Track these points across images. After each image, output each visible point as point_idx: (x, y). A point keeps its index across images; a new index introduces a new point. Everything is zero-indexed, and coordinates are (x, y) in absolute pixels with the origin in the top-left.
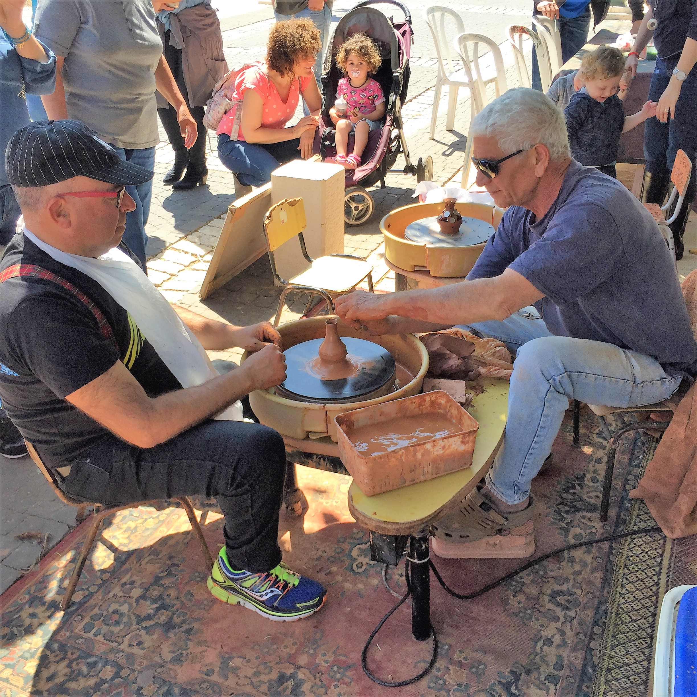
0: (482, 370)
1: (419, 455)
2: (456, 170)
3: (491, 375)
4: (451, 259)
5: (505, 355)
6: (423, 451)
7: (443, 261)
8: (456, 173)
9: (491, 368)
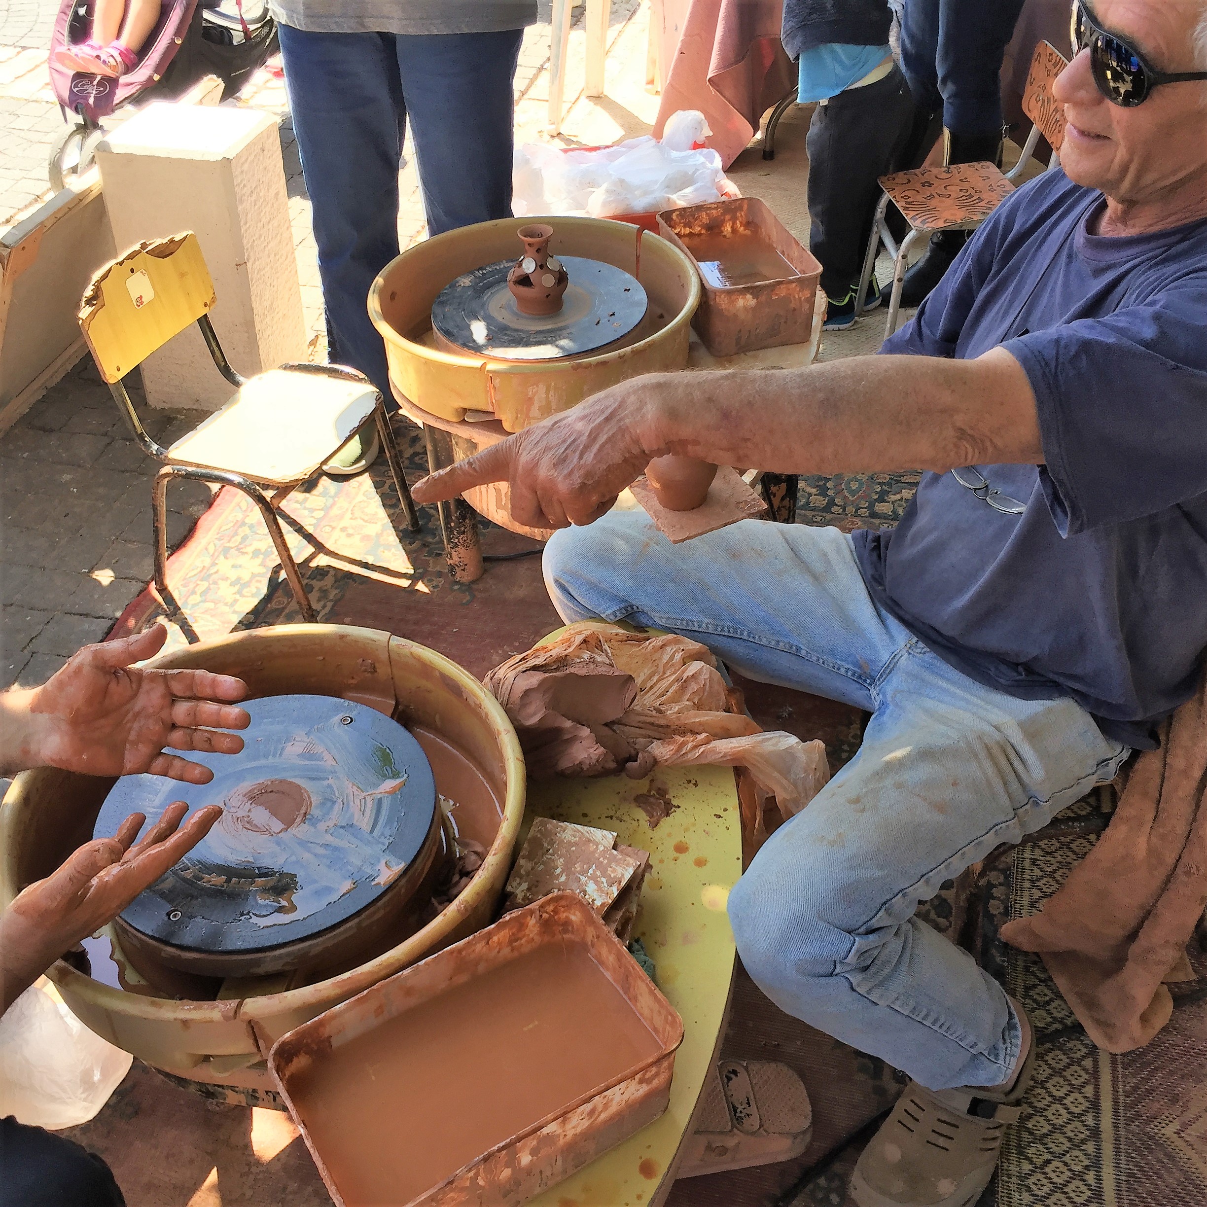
0: (662, 750)
1: (525, 1159)
2: (534, 71)
3: (685, 761)
4: (552, 393)
5: (711, 687)
6: (535, 1143)
7: (531, 400)
8: (536, 76)
9: (683, 744)
